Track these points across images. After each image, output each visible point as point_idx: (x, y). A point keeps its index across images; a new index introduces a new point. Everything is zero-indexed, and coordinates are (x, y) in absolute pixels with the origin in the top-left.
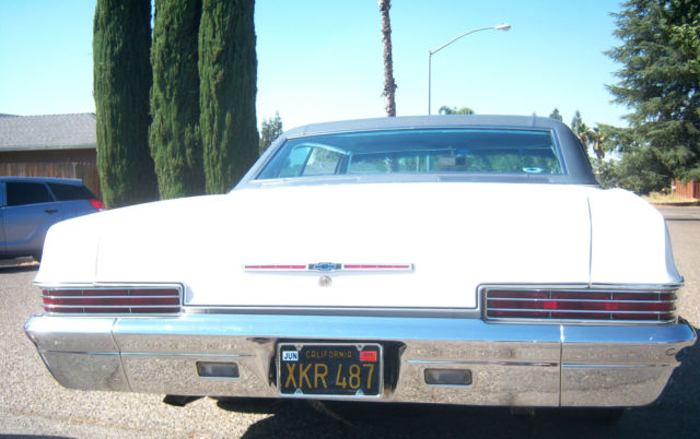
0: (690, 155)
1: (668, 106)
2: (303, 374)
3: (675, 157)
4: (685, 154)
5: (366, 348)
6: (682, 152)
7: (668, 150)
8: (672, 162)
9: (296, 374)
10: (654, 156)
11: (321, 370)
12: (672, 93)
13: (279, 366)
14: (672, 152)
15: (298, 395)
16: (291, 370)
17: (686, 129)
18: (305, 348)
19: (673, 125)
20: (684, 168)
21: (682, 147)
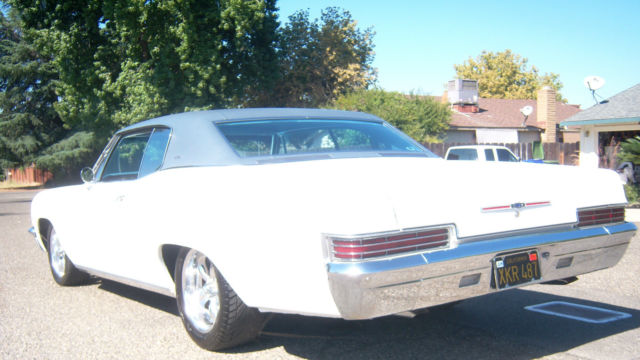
0: (37, 145)
1: (12, 100)
2: (507, 274)
3: (23, 146)
4: (33, 143)
5: (532, 253)
6: (29, 141)
7: (16, 140)
8: (21, 150)
9: (504, 275)
10: (5, 145)
11: (515, 270)
12: (15, 88)
13: (495, 272)
14: (20, 142)
15: (508, 288)
16: (501, 273)
17: (30, 122)
18: (506, 258)
19: (18, 117)
20: (32, 156)
21: (28, 137)
